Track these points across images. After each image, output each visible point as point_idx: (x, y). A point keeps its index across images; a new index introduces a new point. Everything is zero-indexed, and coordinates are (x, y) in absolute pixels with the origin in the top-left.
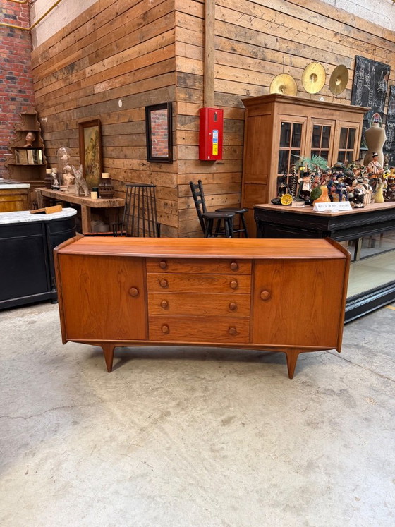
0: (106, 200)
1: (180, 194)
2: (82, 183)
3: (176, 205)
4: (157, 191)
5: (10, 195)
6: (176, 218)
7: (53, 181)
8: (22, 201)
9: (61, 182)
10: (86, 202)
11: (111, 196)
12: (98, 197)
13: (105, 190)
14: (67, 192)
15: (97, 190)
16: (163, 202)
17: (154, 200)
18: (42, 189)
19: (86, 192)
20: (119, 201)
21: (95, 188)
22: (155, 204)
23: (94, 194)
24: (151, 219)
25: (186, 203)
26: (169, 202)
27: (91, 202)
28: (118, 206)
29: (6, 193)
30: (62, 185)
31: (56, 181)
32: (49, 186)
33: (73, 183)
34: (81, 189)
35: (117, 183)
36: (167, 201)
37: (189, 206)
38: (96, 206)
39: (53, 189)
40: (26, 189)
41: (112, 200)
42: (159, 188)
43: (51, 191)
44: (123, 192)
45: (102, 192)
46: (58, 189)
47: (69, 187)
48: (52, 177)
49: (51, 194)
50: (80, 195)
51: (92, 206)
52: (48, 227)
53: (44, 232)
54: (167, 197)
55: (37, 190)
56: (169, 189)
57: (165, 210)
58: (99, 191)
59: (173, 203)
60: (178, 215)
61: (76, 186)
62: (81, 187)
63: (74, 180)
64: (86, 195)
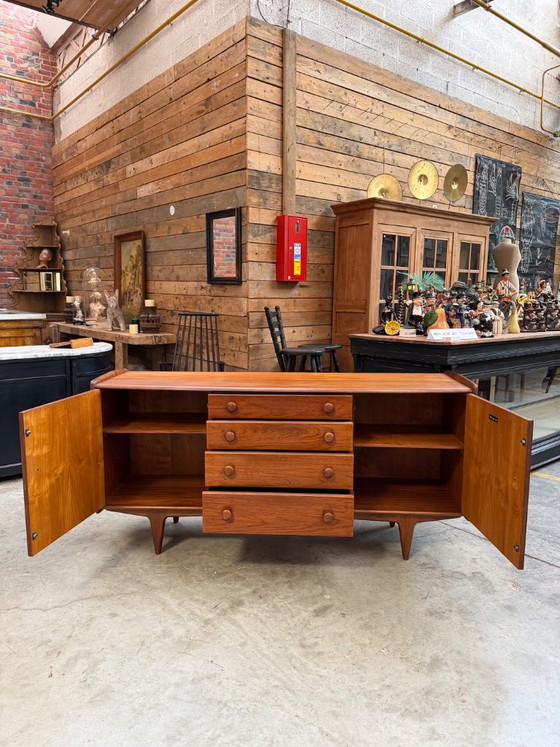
0: (149, 335)
1: (251, 324)
2: (117, 313)
3: (245, 338)
4: (220, 321)
5: (18, 328)
6: (246, 356)
7: (76, 312)
8: (34, 336)
9: (87, 313)
10: (122, 338)
11: (156, 330)
12: (139, 332)
13: (148, 321)
14: (94, 327)
15: (138, 322)
16: (227, 335)
17: (215, 334)
18: (59, 323)
19: (122, 325)
20: (167, 337)
21: (135, 319)
22: (217, 339)
23: (134, 328)
24: (211, 359)
25: (258, 336)
26: (237, 335)
27: (129, 338)
28: (166, 343)
29: (13, 325)
30: (87, 317)
31: (80, 313)
32: (70, 319)
34: (115, 323)
35: (165, 314)
36: (232, 335)
37: (262, 340)
38: (136, 343)
39: (75, 323)
40: (40, 320)
41: (159, 335)
42: (222, 318)
43: (71, 325)
44: (172, 324)
45: (144, 325)
46: (82, 323)
47: (98, 320)
48: (75, 307)
49: (72, 329)
50: (113, 330)
51: (131, 343)
52: (74, 364)
53: (68, 372)
54: (233, 329)
55: (52, 325)
56: (237, 319)
57: (230, 347)
58: (141, 323)
59: (242, 336)
60: (248, 353)
61: (109, 319)
62: (115, 319)
63: (105, 310)
64: (122, 329)
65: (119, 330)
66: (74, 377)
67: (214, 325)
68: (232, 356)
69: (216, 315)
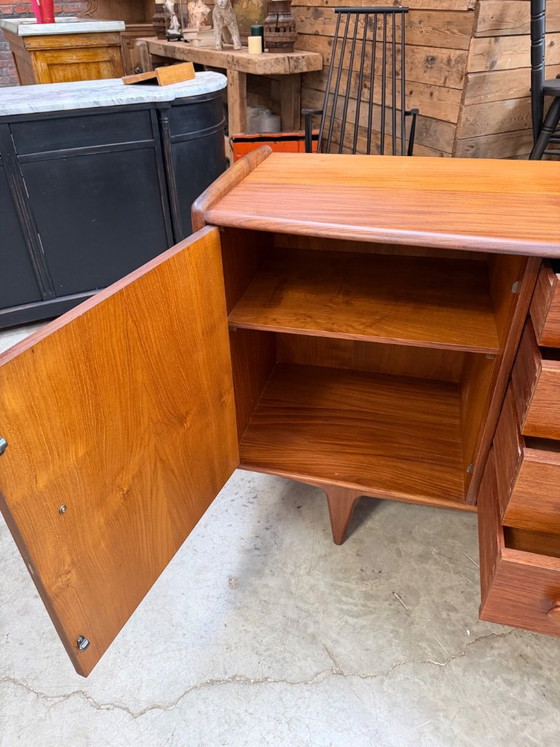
0: (280, 56)
1: (481, 28)
2: (228, 16)
3: (462, 60)
4: (411, 24)
5: (86, 48)
6: (456, 98)
7: (169, 20)
8: (111, 61)
9: (185, 22)
10: (237, 62)
11: (288, 47)
12: (263, 51)
13: (277, 30)
14: (196, 43)
15: (260, 32)
16: (421, 54)
17: (399, 49)
18: (149, 40)
19: (235, 38)
20: (306, 59)
21: (257, 26)
22: (403, 61)
23: (255, 42)
24: (389, 102)
25: (488, 54)
26: (442, 54)
27: (249, 61)
28: (305, 70)
29: (80, 42)
30: (186, 27)
31: (175, 22)
32: (161, 32)
33: (208, 21)
34: (226, 35)
35: (303, 14)
36: (433, 52)
37: (493, 64)
38: (260, 71)
39: (170, 38)
40: (118, 32)
41: (295, 55)
42: (415, 17)
43: (165, 43)
44: (317, 34)
45: (271, 36)
46: (179, 38)
47: (200, 32)
48: (168, 11)
49: (166, 48)
50: (223, 49)
51: (251, 71)
52: (166, 120)
53: (157, 134)
54: (436, 40)
55: (140, 42)
56: (448, 16)
57: (428, 77)
58: (266, 34)
59: (454, 54)
60: (464, 91)
61: (216, 29)
62: (226, 29)
63: (211, 13)
64: (236, 45)
65: (232, 49)
66: (167, 142)
67: (399, 33)
68: (426, 98)
69: (405, 11)
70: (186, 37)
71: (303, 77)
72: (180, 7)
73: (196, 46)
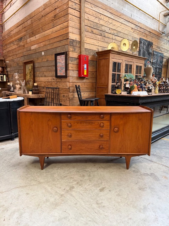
0: (36, 95)
1: (70, 91)
2: (25, 88)
3: (68, 96)
4: (60, 90)
6: (69, 102)
7: (11, 88)
9: (15, 88)
10: (27, 96)
11: (38, 93)
12: (32, 94)
13: (35, 90)
14: (17, 92)
15: (32, 91)
16: (62, 95)
17: (58, 94)
18: (5, 92)
19: (26, 92)
20: (42, 95)
21: (31, 90)
22: (59, 96)
23: (30, 93)
24: (57, 103)
25: (73, 95)
26: (65, 95)
27: (29, 96)
28: (41, 97)
31: (12, 88)
33: (20, 88)
34: (24, 91)
35: (41, 88)
36: (64, 95)
37: (74, 96)
38: (31, 97)
39: (11, 91)
41: (39, 95)
42: (60, 89)
43: (10, 92)
44: (44, 91)
45: (34, 91)
46: (13, 91)
47: (18, 90)
48: (11, 86)
49: (10, 93)
50: (23, 93)
51: (29, 97)
52: (11, 104)
53: (9, 107)
54: (64, 93)
55: (3, 92)
56: (65, 89)
57: (63, 99)
58: (33, 91)
59: (67, 95)
60: (70, 101)
61: (22, 90)
62: (24, 90)
63: (21, 87)
64: (26, 93)
65: (25, 94)
66: (11, 108)
67: (58, 92)
68: (64, 102)
69: (58, 88)
70: (15, 91)
71: (41, 99)
72: (14, 86)
73: (17, 93)
